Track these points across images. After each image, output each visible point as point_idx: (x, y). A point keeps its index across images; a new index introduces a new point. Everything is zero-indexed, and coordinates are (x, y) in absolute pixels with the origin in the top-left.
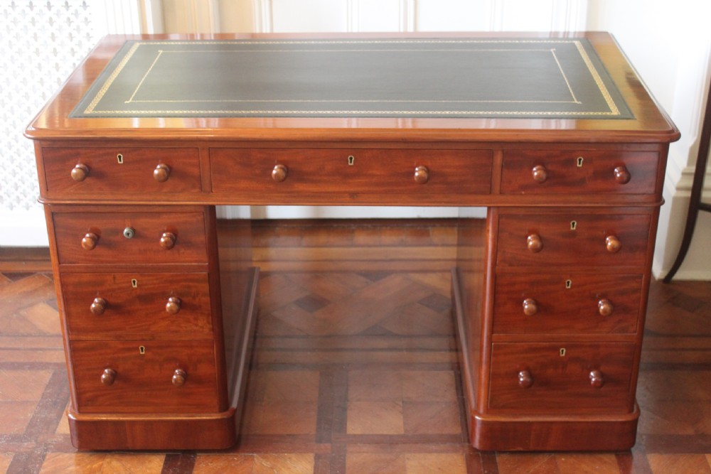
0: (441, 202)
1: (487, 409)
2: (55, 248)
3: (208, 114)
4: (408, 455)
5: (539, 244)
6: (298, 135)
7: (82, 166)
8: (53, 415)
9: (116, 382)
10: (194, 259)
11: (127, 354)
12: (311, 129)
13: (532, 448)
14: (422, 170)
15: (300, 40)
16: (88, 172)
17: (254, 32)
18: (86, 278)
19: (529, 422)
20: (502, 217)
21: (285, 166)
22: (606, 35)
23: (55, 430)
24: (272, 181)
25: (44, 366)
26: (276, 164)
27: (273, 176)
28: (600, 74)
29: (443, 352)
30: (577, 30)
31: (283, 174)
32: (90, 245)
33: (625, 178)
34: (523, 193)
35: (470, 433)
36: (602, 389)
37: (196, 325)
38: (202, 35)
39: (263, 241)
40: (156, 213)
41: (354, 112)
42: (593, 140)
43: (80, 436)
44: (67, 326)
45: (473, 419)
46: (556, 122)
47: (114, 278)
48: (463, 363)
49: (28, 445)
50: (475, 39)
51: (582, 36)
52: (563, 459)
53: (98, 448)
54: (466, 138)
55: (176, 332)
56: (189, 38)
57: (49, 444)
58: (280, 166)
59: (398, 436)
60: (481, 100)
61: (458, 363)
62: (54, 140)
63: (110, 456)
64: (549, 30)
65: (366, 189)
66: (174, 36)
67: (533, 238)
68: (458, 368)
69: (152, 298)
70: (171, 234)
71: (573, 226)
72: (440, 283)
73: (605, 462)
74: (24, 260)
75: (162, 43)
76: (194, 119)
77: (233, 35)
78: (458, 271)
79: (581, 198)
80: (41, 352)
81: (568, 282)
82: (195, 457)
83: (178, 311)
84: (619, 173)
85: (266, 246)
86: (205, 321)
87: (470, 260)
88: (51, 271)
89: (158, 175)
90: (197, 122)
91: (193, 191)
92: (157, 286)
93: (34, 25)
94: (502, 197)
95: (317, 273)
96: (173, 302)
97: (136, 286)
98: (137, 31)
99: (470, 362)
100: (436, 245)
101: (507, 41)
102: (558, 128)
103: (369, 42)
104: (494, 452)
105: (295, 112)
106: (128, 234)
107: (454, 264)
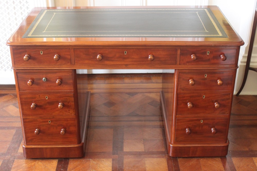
0: (158, 68)
1: (175, 142)
2: (18, 85)
3: (73, 36)
4: (146, 159)
5: (193, 83)
6: (107, 44)
7: (27, 55)
8: (16, 146)
9: (40, 133)
10: (68, 89)
11: (44, 123)
12: (111, 42)
13: (190, 156)
14: (151, 56)
15: (106, 9)
16: (30, 57)
17: (88, 6)
18: (29, 96)
19: (190, 147)
20: (180, 73)
21: (102, 55)
22: (216, 7)
23: (17, 151)
24: (97, 60)
25: (13, 128)
26: (98, 54)
27: (97, 58)
28: (215, 21)
29: (157, 122)
30: (205, 5)
31: (101, 58)
32: (31, 84)
33: (224, 59)
34: (188, 64)
35: (168, 151)
36: (216, 134)
37: (69, 113)
38: (69, 7)
39: (91, 82)
40: (55, 72)
41: (126, 35)
42: (213, 45)
43: (27, 153)
44: (22, 113)
45: (169, 146)
46: (197, 39)
47: (39, 96)
48: (165, 125)
49: (8, 157)
50: (169, 8)
51: (207, 7)
52: (202, 160)
53: (33, 158)
54: (167, 44)
55: (62, 115)
56: (64, 9)
57: (15, 156)
58: (100, 55)
59: (142, 152)
60: (172, 31)
61: (163, 126)
62: (17, 46)
63: (38, 160)
64: (195, 5)
65: (131, 63)
66: (59, 8)
67: (191, 81)
68: (163, 128)
69: (53, 103)
70: (60, 80)
71: (206, 76)
72: (156, 97)
73: (217, 161)
74: (4, 90)
75: (55, 10)
76: (66, 38)
77: (80, 7)
78: (162, 92)
79: (208, 66)
80: (12, 123)
81: (204, 96)
82: (69, 160)
83: (63, 108)
84: (222, 57)
85: (92, 84)
86: (72, 111)
87: (168, 88)
88: (16, 93)
89: (55, 58)
90: (67, 39)
91: (68, 64)
92: (55, 99)
93: (7, 4)
94: (180, 66)
95: (111, 93)
96: (61, 104)
97: (47, 99)
98: (45, 6)
99: (168, 125)
100: (154, 83)
101: (180, 9)
102: (198, 41)
103: (130, 10)
104: (177, 158)
105: (105, 35)
106: (44, 80)
107: (161, 90)
